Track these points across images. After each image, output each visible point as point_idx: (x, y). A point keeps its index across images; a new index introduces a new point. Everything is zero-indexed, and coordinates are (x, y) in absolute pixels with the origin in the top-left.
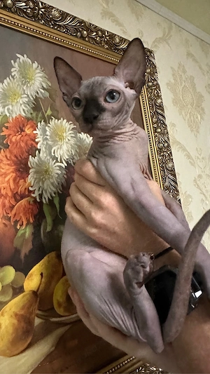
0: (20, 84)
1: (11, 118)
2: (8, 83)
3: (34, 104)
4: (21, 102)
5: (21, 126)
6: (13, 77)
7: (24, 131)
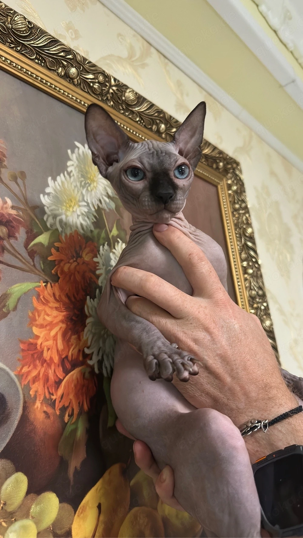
0: (78, 184)
1: (63, 235)
2: (62, 182)
3: (95, 217)
4: (79, 213)
5: (78, 249)
6: (69, 174)
7: (81, 257)
